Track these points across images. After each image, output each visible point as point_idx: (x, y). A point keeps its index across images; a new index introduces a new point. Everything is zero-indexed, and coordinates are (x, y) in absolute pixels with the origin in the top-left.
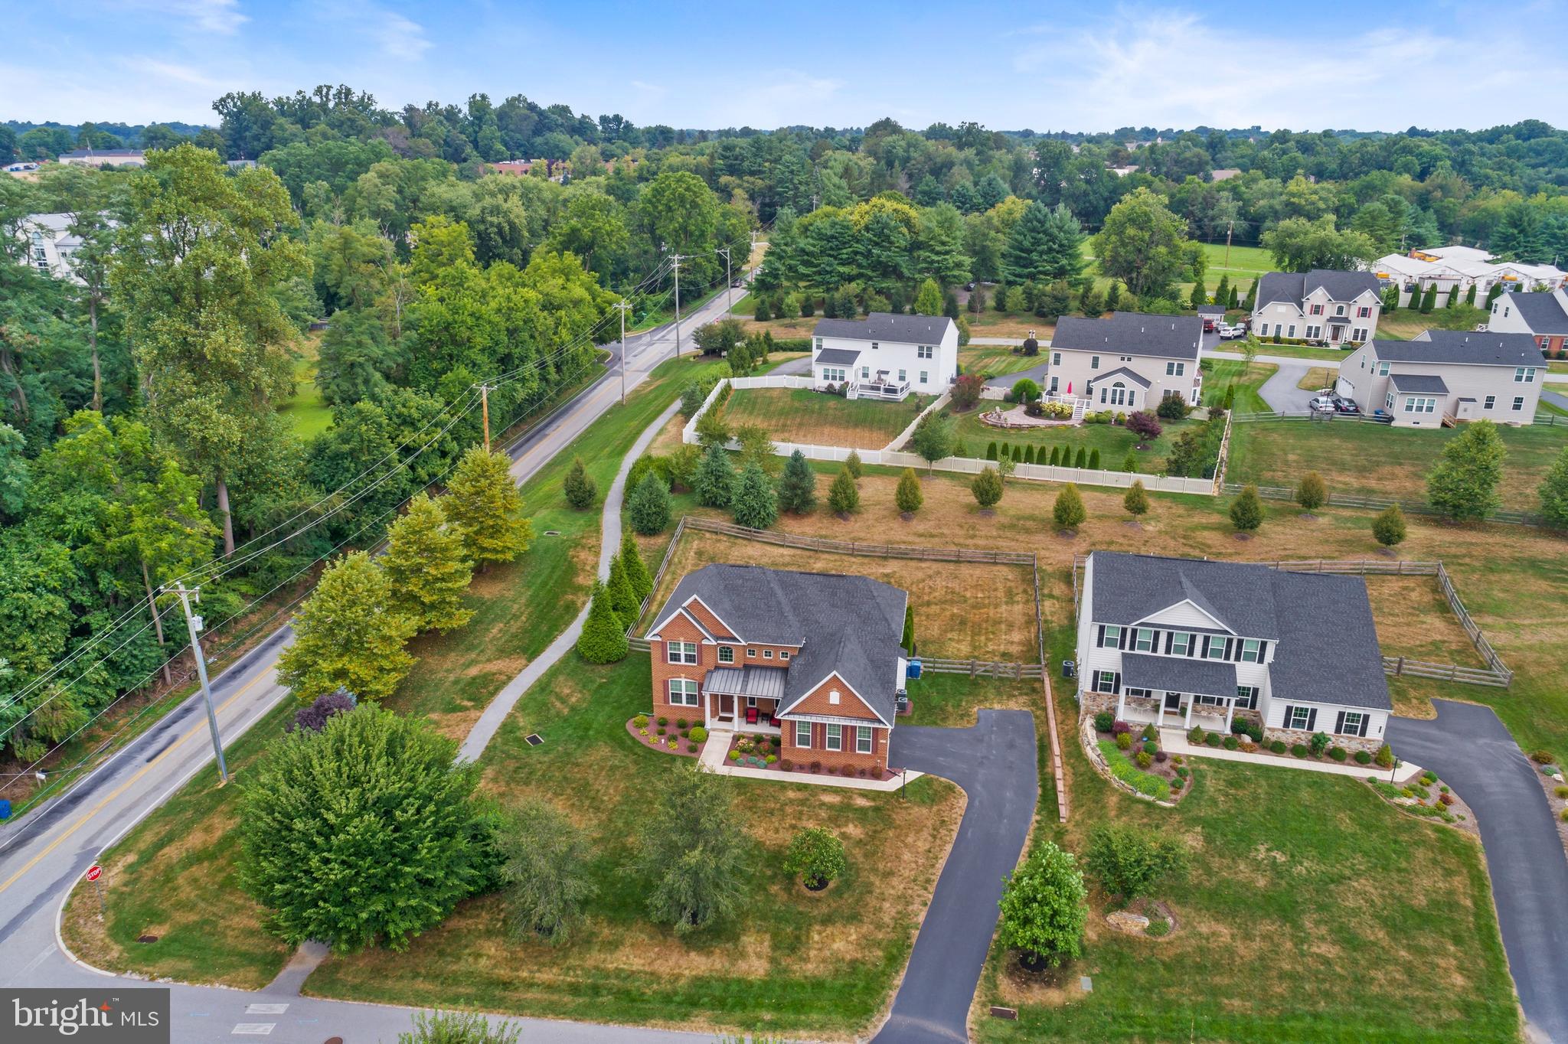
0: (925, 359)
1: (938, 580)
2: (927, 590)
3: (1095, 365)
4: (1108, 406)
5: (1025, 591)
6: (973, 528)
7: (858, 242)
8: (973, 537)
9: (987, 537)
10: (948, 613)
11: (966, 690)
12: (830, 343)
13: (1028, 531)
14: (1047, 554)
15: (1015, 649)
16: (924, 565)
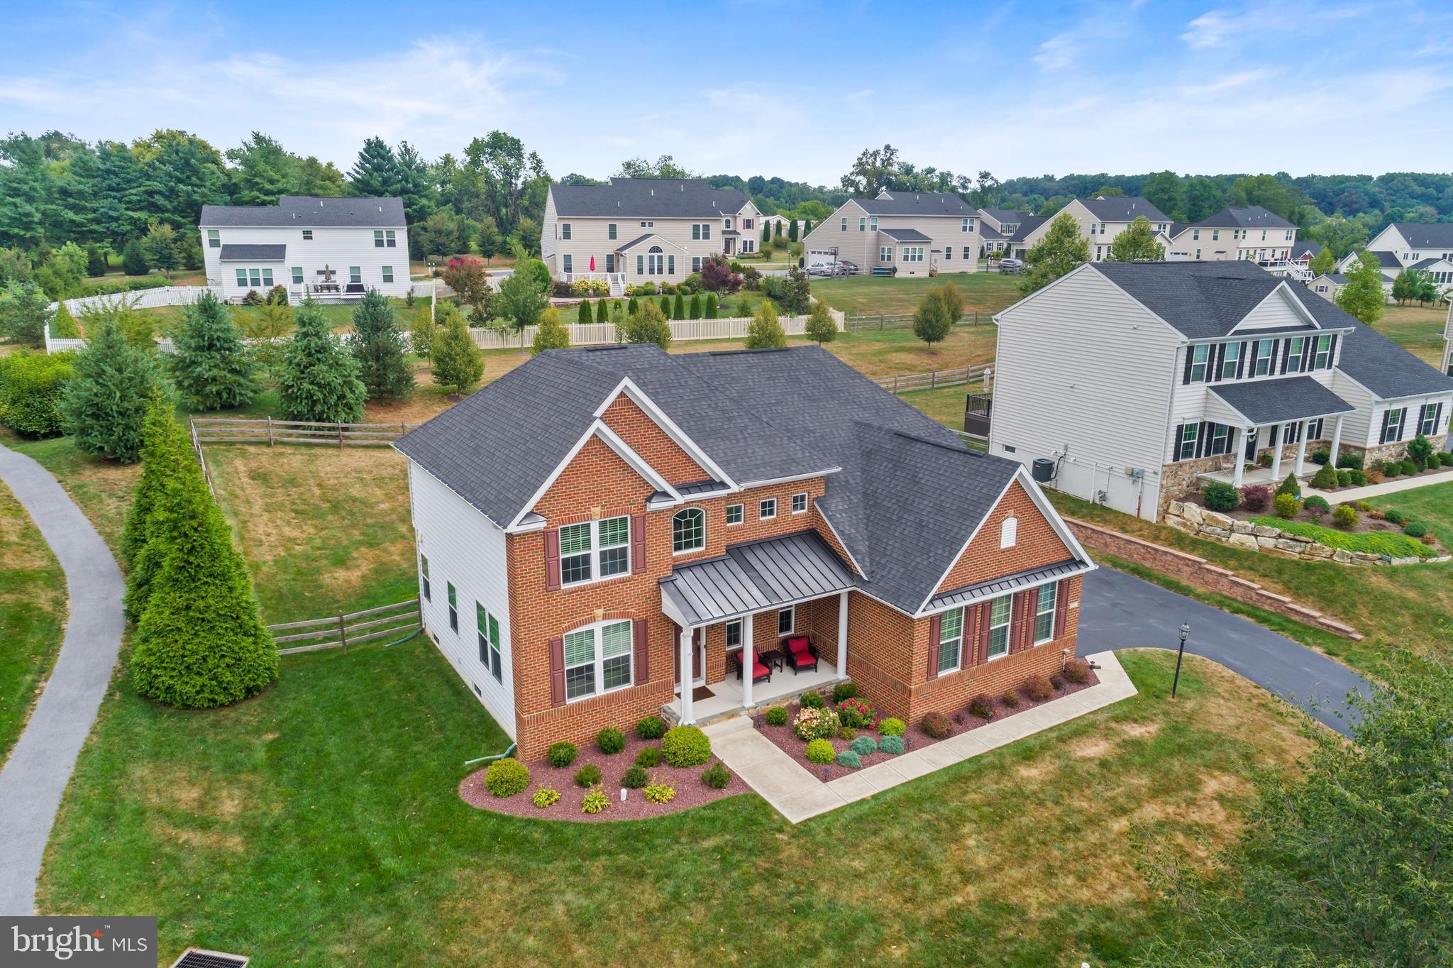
0: (386, 249)
3: (613, 235)
4: (646, 278)
7: (149, 178)
12: (231, 236)
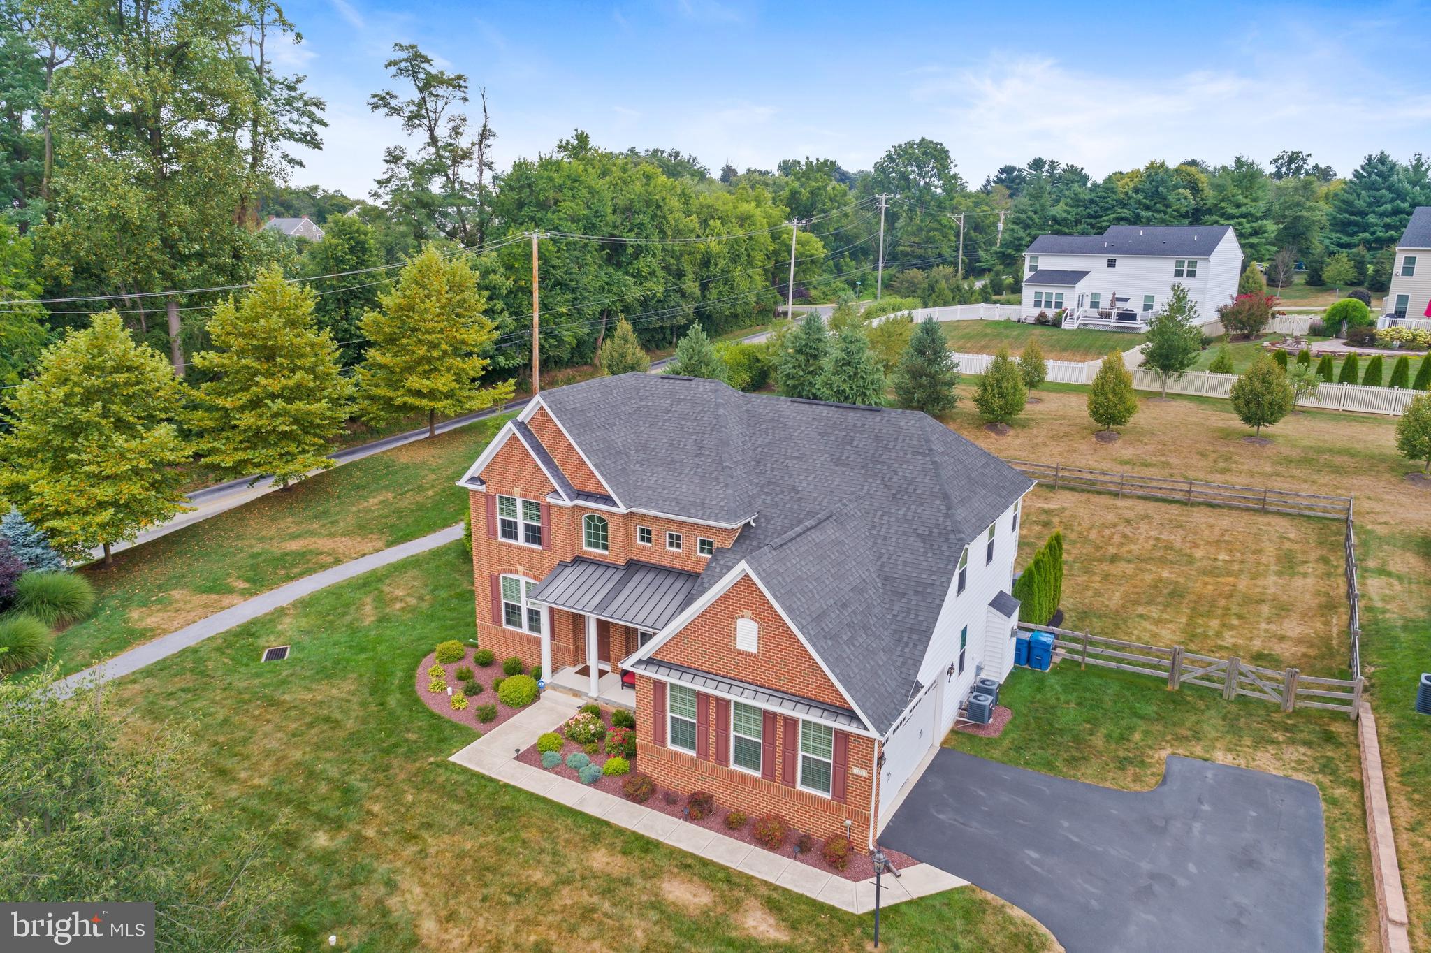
0: (1184, 279)
1: (1143, 528)
2: (1117, 538)
5: (1324, 560)
6: (1227, 459)
8: (1222, 471)
9: (1251, 474)
10: (1148, 577)
11: (1150, 710)
12: (1048, 263)
13: (1337, 470)
14: (1378, 507)
15: (1286, 651)
16: (1119, 503)
